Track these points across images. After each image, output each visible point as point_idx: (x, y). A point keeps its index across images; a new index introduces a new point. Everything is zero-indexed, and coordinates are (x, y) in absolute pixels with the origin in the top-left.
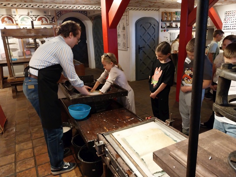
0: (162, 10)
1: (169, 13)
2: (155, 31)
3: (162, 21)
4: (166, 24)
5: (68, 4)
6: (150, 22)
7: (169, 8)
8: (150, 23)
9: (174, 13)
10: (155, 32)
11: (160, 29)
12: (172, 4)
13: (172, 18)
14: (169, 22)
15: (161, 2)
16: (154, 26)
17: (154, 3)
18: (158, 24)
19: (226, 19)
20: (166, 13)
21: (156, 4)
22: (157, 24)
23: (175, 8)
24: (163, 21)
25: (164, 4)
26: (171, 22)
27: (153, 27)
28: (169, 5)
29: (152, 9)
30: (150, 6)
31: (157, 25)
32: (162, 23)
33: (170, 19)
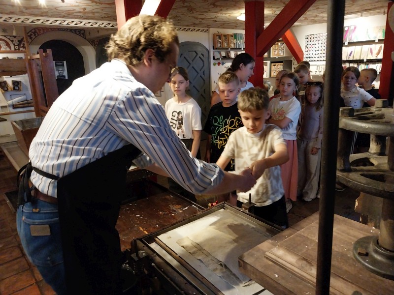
0: (213, 31)
1: (225, 36)
2: (204, 64)
3: (214, 49)
4: (220, 54)
5: (52, 16)
6: (195, 50)
7: (224, 28)
8: (196, 52)
9: (232, 36)
10: (204, 66)
11: (212, 61)
12: (228, 21)
13: (228, 44)
14: (225, 50)
15: (212, 18)
16: (202, 56)
17: (201, 20)
18: (209, 52)
19: (308, 46)
20: (220, 36)
21: (204, 22)
22: (207, 52)
23: (233, 28)
24: (216, 49)
25: (216, 21)
26: (228, 50)
27: (200, 57)
28: (224, 24)
29: (197, 28)
30: (194, 25)
31: (206, 54)
32: (214, 52)
33: (226, 46)
